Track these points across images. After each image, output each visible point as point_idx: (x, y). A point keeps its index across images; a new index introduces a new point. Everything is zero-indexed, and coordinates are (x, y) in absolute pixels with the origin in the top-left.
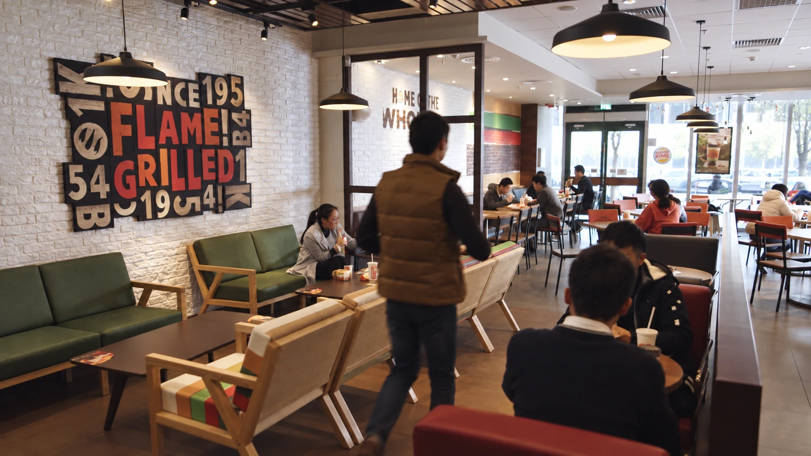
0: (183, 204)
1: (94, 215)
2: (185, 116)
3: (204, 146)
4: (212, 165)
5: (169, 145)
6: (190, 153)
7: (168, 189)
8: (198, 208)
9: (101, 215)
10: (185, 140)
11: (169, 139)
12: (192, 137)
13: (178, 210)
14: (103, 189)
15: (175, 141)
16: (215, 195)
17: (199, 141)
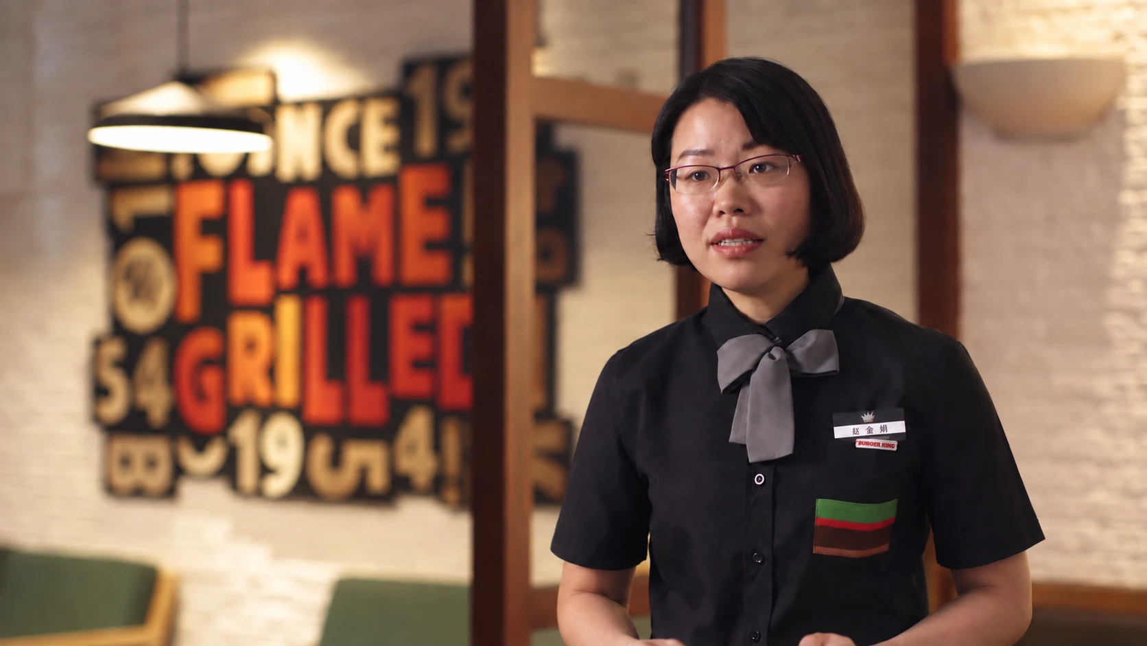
0: (336, 461)
1: (139, 462)
2: (346, 202)
3: (400, 288)
4: (421, 346)
5: (302, 288)
6: (358, 311)
7: (297, 412)
8: (378, 480)
9: (151, 463)
10: (345, 272)
11: (303, 272)
12: (364, 263)
13: (322, 477)
14: (156, 400)
15: (318, 275)
16: (437, 445)
17: (383, 271)
